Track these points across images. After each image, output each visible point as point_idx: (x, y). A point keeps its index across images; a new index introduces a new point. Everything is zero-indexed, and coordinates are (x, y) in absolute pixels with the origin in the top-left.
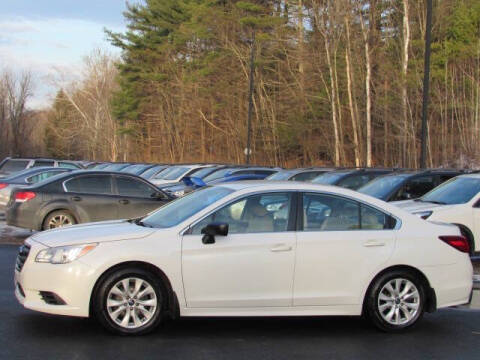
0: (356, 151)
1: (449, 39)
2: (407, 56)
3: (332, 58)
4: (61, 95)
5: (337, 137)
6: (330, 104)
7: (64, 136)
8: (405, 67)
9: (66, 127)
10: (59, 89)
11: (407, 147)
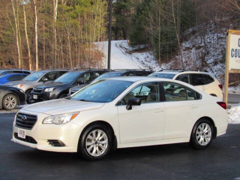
0: (30, 60)
1: (77, 4)
2: (56, 13)
3: (16, 13)
5: (19, 53)
6: (15, 37)
8: (56, 18)
11: (57, 58)
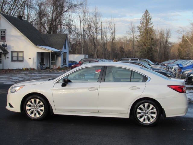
4: (183, 37)
7: (184, 52)
9: (185, 48)
10: (182, 35)
